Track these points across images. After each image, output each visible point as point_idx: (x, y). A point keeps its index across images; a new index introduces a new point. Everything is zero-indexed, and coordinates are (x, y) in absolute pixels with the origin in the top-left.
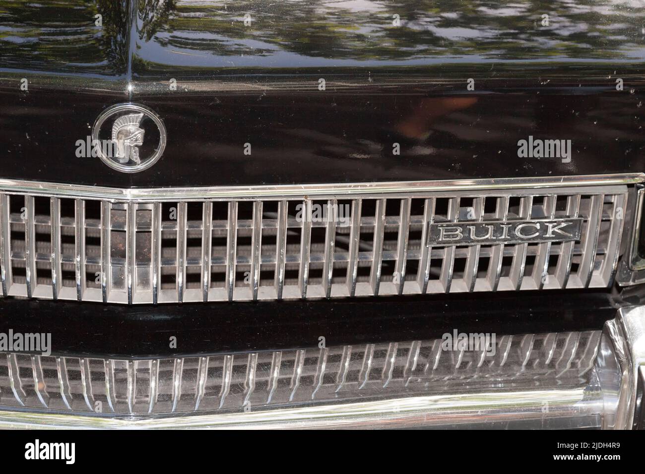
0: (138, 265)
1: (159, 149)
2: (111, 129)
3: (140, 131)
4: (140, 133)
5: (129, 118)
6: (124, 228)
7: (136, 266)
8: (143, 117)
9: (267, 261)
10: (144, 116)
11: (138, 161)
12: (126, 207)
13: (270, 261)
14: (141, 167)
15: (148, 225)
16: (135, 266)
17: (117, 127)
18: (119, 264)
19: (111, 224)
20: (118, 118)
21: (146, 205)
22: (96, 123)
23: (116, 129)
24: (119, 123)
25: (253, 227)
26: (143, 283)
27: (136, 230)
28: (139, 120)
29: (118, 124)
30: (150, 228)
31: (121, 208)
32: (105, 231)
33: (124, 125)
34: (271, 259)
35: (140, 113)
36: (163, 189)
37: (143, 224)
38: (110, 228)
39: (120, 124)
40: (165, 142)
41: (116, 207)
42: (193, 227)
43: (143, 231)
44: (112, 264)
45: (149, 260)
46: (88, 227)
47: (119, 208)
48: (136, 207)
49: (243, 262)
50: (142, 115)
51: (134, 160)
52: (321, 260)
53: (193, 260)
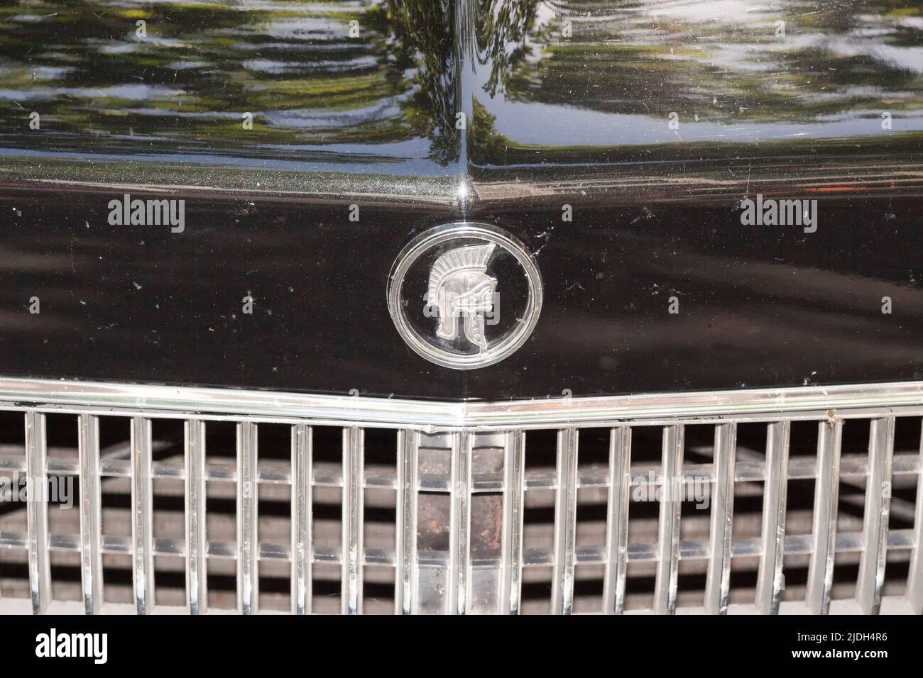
0: (474, 564)
1: (526, 319)
2: (428, 280)
3: (488, 282)
4: (487, 285)
5: (466, 255)
6: (445, 487)
7: (471, 567)
8: (495, 251)
9: (743, 551)
10: (498, 248)
11: (483, 343)
12: (451, 441)
13: (749, 551)
14: (488, 355)
15: (497, 480)
16: (469, 568)
17: (441, 274)
18: (434, 563)
19: (418, 479)
20: (440, 255)
21: (493, 436)
22: (395, 267)
23: (437, 278)
24: (444, 265)
25: (715, 480)
26: (483, 603)
27: (473, 491)
28: (486, 257)
29: (441, 267)
30: (500, 486)
31: (441, 445)
32: (407, 494)
33: (454, 269)
34: (752, 546)
35: (487, 242)
36: (533, 402)
37: (485, 477)
38: (417, 487)
39: (446, 267)
40: (541, 302)
41: (430, 442)
42: (590, 482)
43: (487, 493)
44: (421, 562)
45: (497, 553)
46: (370, 486)
47: (437, 446)
48: (472, 441)
49: (694, 554)
50: (491, 247)
51: (473, 341)
52: (855, 546)
53: (588, 551)
